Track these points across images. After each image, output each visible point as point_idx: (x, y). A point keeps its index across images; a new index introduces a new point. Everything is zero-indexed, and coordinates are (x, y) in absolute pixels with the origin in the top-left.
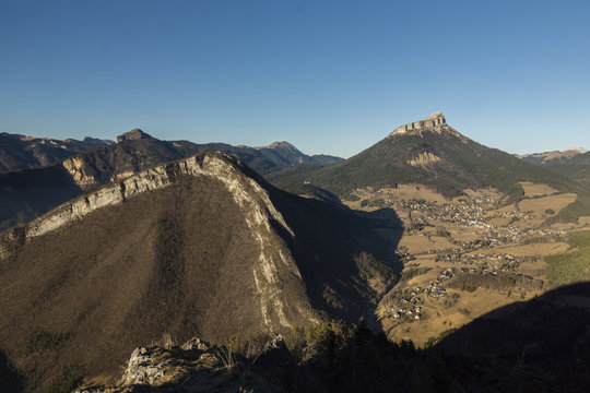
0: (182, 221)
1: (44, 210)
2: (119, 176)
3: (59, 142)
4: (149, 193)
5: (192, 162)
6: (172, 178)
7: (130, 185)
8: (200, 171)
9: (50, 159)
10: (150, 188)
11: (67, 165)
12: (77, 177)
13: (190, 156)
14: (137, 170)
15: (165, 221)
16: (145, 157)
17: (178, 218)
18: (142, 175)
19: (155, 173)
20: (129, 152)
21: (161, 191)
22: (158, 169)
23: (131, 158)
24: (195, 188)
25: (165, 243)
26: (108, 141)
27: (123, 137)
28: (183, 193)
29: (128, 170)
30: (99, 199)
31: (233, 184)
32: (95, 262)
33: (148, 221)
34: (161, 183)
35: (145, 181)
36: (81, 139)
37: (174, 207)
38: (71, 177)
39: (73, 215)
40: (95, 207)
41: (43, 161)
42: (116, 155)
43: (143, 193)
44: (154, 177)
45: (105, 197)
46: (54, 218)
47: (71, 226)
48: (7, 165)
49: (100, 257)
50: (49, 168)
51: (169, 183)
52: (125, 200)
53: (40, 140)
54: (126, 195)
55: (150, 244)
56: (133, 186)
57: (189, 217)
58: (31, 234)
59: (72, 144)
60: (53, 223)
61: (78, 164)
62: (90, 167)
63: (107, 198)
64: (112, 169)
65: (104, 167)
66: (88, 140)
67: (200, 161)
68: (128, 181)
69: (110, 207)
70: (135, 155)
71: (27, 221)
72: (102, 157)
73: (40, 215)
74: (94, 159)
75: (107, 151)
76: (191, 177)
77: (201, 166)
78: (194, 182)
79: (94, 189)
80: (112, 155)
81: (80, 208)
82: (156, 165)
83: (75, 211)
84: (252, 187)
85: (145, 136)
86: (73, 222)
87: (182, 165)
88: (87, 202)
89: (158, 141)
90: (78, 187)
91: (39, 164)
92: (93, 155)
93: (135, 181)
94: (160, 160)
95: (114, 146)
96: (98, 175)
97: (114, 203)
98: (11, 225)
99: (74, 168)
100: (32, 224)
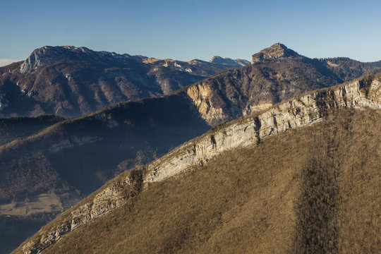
0: (336, 175)
1: (163, 149)
2: (254, 108)
3: (184, 64)
4: (292, 132)
5: (353, 89)
6: (323, 113)
7: (266, 121)
8: (364, 102)
9: (174, 85)
10: (293, 126)
11: (191, 93)
12: (203, 109)
13: (350, 80)
14: (277, 100)
15: (312, 173)
16: (288, 82)
17: (331, 171)
18: (284, 106)
19: (300, 105)
20: (267, 76)
21: (309, 131)
22: (305, 99)
23: (269, 84)
24: (356, 128)
25: (311, 203)
26: (242, 61)
27: (261, 55)
28: (339, 134)
29: (265, 99)
30: (228, 139)
32: (220, 222)
33: (288, 172)
34: (307, 119)
35: (287, 116)
37: (324, 153)
38: (196, 108)
39: (196, 159)
40: (222, 149)
41: (166, 88)
42: (250, 80)
43: (285, 133)
44: (298, 111)
45: (235, 137)
46: (175, 160)
47: (193, 172)
48: (127, 94)
49: (226, 215)
50: (172, 97)
51: (319, 120)
52: (259, 141)
53: (163, 62)
54: (261, 134)
55: (290, 204)
56: (270, 122)
57: (346, 168)
58: (148, 179)
59: (199, 66)
60: (171, 167)
61: (205, 92)
62: (219, 94)
63: (238, 137)
64: (245, 99)
65: (236, 97)
66: (217, 59)
67: (364, 86)
68: (264, 115)
69: (242, 151)
70: (274, 80)
71: (145, 162)
72: (233, 83)
73: (159, 156)
74: (224, 86)
75: (239, 75)
76: (352, 112)
77: (367, 94)
78: (355, 118)
79: (221, 125)
80: (246, 79)
81: (205, 150)
82: (302, 91)
83: (199, 153)
85: (289, 53)
86: (195, 167)
87: (338, 93)
88: (213, 141)
89: (306, 60)
90: (204, 121)
91: (161, 92)
92: (221, 80)
93: (274, 116)
94: (311, 85)
95: (249, 68)
96: (231, 114)
97: (246, 144)
98: (128, 167)
99: (200, 97)
100: (151, 166)
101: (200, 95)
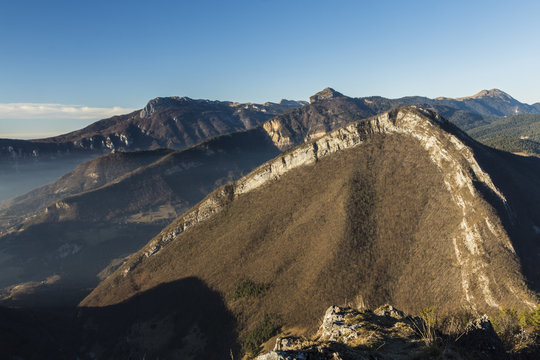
0: (374, 182)
1: (247, 169)
2: (312, 136)
3: (260, 106)
4: (341, 153)
5: (384, 119)
6: (363, 137)
7: (322, 145)
8: (393, 128)
9: (253, 122)
10: (342, 148)
11: (266, 127)
12: (275, 138)
13: (382, 113)
14: (329, 130)
15: (356, 182)
16: (337, 116)
17: (370, 179)
18: (334, 134)
19: (346, 133)
20: (321, 112)
21: (353, 151)
22: (349, 128)
23: (323, 118)
24: (387, 147)
25: (356, 203)
26: (302, 102)
27: (316, 97)
28: (375, 153)
29: (320, 129)
30: (294, 160)
31: (430, 142)
32: (291, 220)
33: (339, 182)
34: (352, 142)
35: (337, 141)
36: (278, 102)
37: (365, 166)
38: (270, 138)
39: (272, 175)
40: (290, 167)
41: (247, 124)
42: (309, 116)
43: (335, 153)
44: (345, 136)
45: (299, 157)
46: (256, 177)
47: (271, 185)
48: (219, 130)
49: (295, 215)
50: (252, 131)
51: (360, 143)
52: (317, 160)
53: (244, 105)
54: (318, 155)
55: (342, 205)
56: (324, 146)
57: (381, 177)
58: (238, 191)
59: (271, 107)
60: (254, 182)
61: (276, 126)
62: (287, 128)
63: (302, 158)
64: (306, 130)
65: (299, 128)
66: (284, 101)
67: (392, 117)
68: (320, 141)
69: (305, 168)
70: (326, 115)
71: (235, 179)
72: (296, 118)
73: (245, 174)
74: (290, 121)
75: (301, 113)
76: (384, 136)
77: (394, 123)
78: (386, 140)
79: (289, 150)
80: (305, 115)
81: (278, 168)
82: (347, 123)
83: (274, 170)
84: (453, 144)
85: (337, 94)
86: (271, 181)
87: (373, 122)
88: (284, 162)
89: (349, 99)
90: (276, 147)
91: (244, 127)
92: (288, 116)
93: (327, 141)
94: (353, 118)
95: (307, 107)
96: (296, 142)
97: (308, 163)
98: (223, 184)
99: (273, 130)
100: (239, 182)
101: (273, 128)
